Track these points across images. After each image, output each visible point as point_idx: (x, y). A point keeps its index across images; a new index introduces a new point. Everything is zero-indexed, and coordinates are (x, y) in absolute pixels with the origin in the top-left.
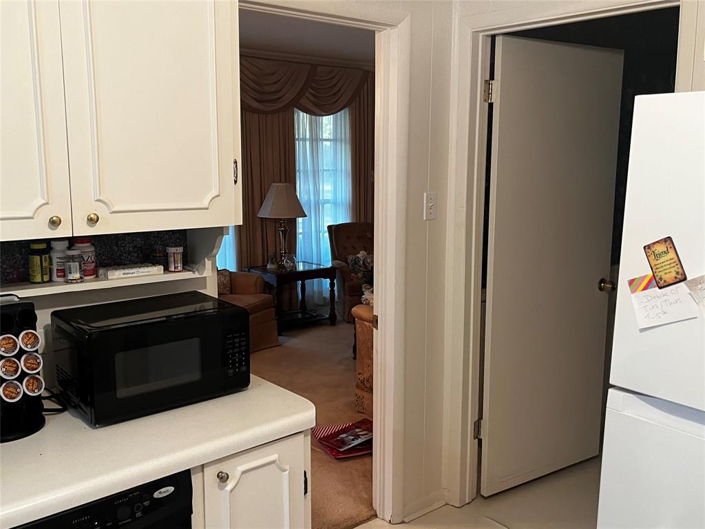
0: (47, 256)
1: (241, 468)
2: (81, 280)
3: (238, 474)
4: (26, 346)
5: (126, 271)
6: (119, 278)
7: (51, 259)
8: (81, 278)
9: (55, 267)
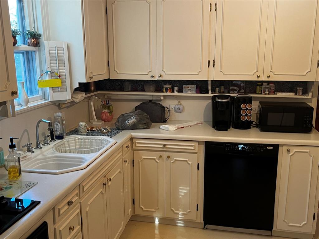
0: (261, 87)
1: (295, 150)
2: (269, 94)
3: (294, 152)
4: (248, 107)
5: (282, 93)
6: (279, 95)
7: (262, 87)
8: (268, 93)
9: (263, 90)
